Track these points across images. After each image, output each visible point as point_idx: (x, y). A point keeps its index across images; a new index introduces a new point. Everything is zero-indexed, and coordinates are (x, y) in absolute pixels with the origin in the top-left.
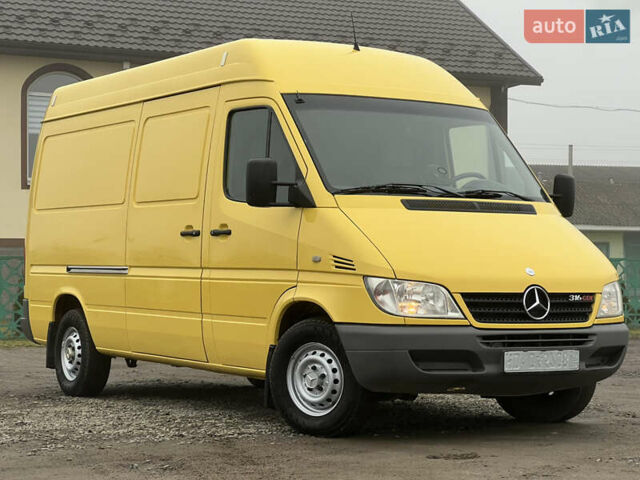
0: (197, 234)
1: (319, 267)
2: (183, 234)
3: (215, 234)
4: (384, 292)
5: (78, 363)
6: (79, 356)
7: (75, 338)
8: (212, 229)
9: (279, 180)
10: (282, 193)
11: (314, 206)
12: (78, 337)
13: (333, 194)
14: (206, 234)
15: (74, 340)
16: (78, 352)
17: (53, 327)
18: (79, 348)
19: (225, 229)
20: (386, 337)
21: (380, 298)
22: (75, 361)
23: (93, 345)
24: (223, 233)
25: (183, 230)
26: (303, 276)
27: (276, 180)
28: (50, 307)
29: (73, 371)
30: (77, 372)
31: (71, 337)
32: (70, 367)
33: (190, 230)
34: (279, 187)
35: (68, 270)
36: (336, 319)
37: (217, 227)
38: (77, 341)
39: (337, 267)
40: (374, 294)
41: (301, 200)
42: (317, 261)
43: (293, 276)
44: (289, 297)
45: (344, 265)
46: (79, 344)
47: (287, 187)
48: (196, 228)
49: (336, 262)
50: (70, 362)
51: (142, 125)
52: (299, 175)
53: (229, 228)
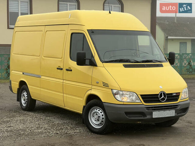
0: (62, 69)
1: (98, 85)
2: (58, 69)
3: (67, 70)
4: (117, 94)
5: (26, 101)
6: (27, 99)
8: (66, 68)
9: (86, 58)
10: (87, 62)
11: (97, 66)
12: (26, 94)
13: (103, 63)
14: (64, 70)
15: (25, 94)
16: (26, 98)
17: (19, 89)
18: (27, 97)
19: (70, 69)
20: (118, 108)
21: (116, 96)
22: (25, 101)
23: (31, 97)
25: (58, 67)
26: (93, 87)
27: (85, 57)
28: (18, 83)
29: (25, 103)
30: (26, 104)
31: (24, 93)
32: (24, 102)
33: (60, 68)
34: (86, 60)
35: (23, 73)
36: (103, 101)
37: (68, 68)
38: (26, 95)
39: (103, 86)
40: (114, 95)
41: (93, 64)
42: (98, 83)
43: (90, 86)
44: (89, 92)
45: (106, 85)
46: (26, 96)
47: (89, 60)
48: (62, 67)
49: (103, 84)
50: (24, 101)
51: (45, 33)
52: (92, 56)
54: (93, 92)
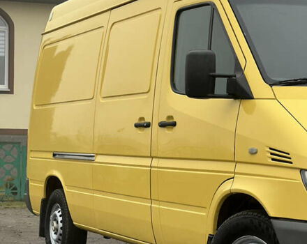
0: (148, 125)
1: (255, 159)
2: (137, 126)
3: (162, 125)
5: (60, 235)
6: (61, 228)
7: (58, 213)
8: (160, 121)
9: (218, 72)
10: (221, 85)
11: (252, 98)
12: (61, 213)
13: (271, 85)
14: (155, 126)
15: (58, 214)
16: (61, 225)
17: (44, 202)
18: (61, 222)
19: (171, 121)
22: (58, 233)
23: (71, 221)
24: (169, 124)
25: (137, 121)
26: (240, 168)
27: (215, 71)
28: (42, 185)
29: (57, 241)
31: (56, 212)
32: (55, 237)
33: (142, 122)
34: (217, 79)
35: (54, 155)
36: (271, 213)
37: (164, 119)
38: (60, 216)
39: (273, 159)
41: (239, 91)
42: (253, 152)
43: (230, 167)
44: (228, 187)
45: (280, 157)
46: (61, 219)
47: (226, 79)
48: (148, 120)
49: (272, 154)
50: (55, 234)
52: (238, 67)
53: (175, 120)
54: (241, 185)
